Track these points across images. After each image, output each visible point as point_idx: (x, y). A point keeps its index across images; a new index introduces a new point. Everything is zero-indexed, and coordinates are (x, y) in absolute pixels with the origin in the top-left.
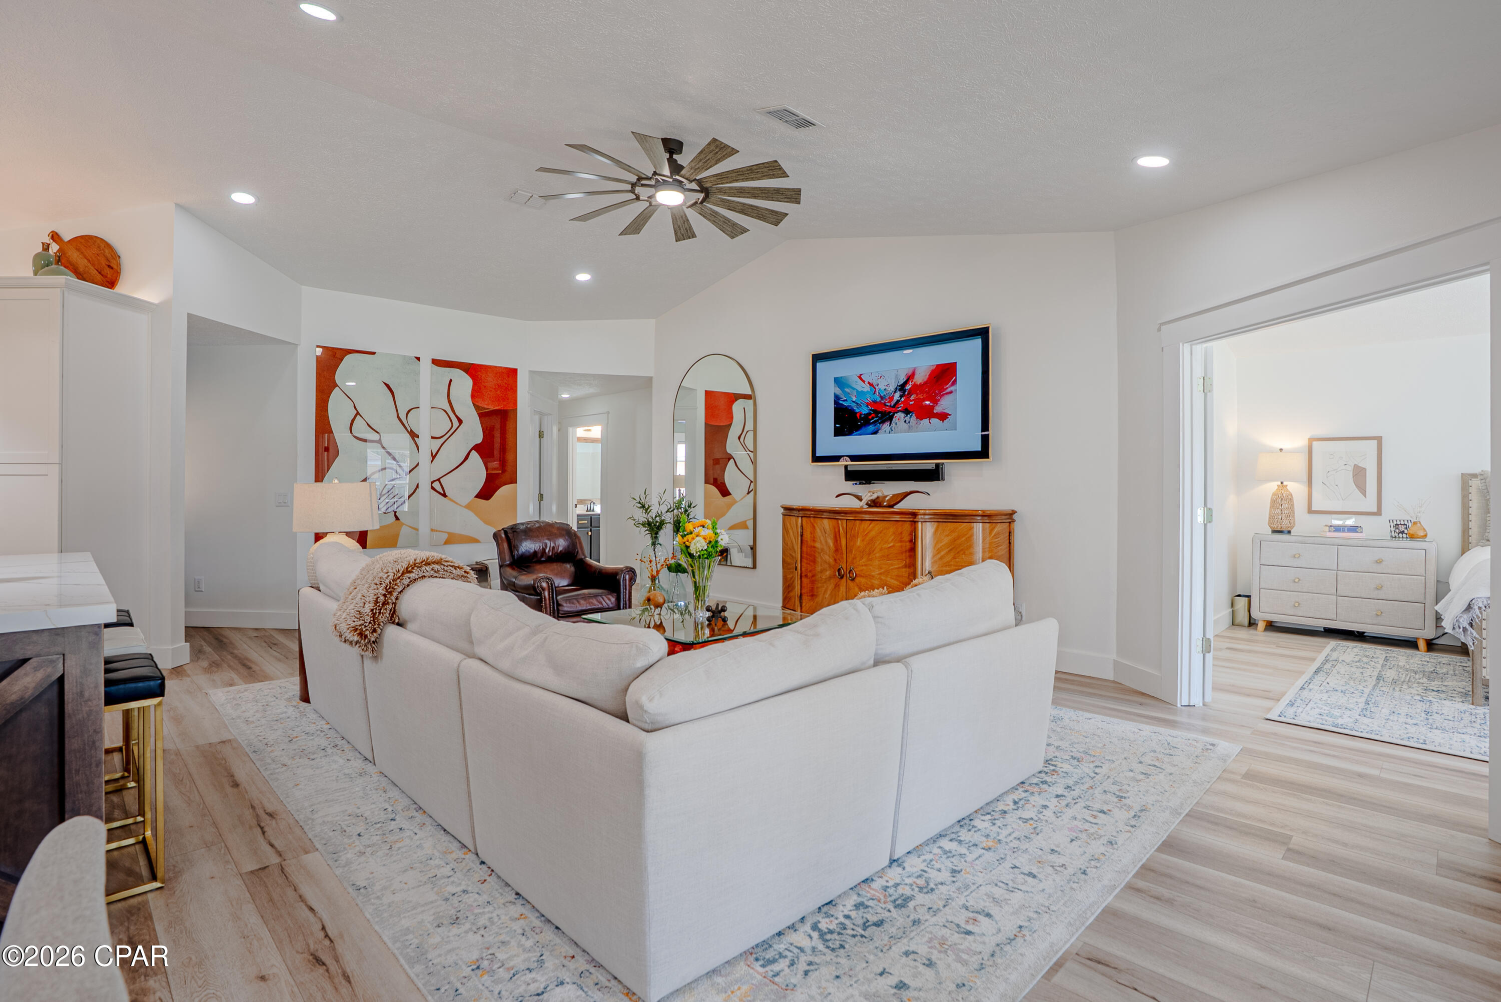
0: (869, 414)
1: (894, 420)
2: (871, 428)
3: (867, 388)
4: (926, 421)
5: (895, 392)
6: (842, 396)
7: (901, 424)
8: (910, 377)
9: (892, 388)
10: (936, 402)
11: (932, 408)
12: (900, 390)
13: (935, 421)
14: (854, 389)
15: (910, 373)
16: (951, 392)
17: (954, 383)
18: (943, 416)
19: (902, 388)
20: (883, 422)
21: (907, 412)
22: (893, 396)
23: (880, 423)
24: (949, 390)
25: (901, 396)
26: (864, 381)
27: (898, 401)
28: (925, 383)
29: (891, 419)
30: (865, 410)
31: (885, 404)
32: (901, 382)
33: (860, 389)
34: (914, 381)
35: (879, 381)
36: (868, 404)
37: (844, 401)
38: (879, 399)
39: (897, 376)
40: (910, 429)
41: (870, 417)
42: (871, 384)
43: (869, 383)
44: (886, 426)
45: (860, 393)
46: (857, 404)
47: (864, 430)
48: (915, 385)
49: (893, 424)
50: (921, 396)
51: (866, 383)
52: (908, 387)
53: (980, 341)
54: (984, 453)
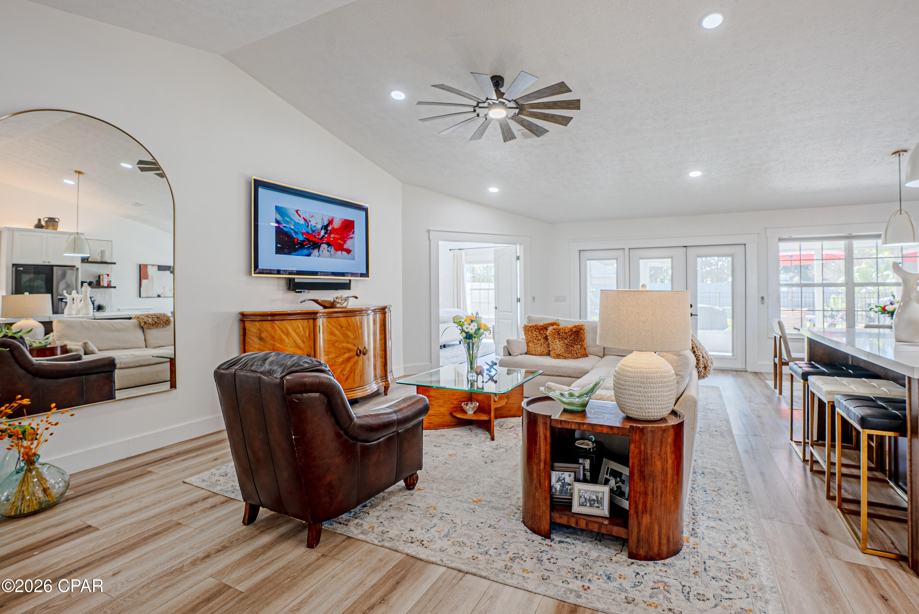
0: (304, 241)
1: (321, 248)
2: (306, 251)
3: (302, 222)
4: (339, 252)
5: (322, 229)
6: (282, 223)
7: (325, 252)
8: (331, 222)
9: (319, 226)
10: (345, 242)
11: (343, 245)
12: (324, 229)
13: (344, 253)
14: (292, 219)
15: (331, 219)
16: (352, 238)
17: (353, 233)
18: (348, 251)
19: (325, 227)
20: (314, 249)
21: (329, 244)
22: (320, 232)
23: (312, 249)
24: (351, 236)
25: (325, 233)
26: (300, 216)
27: (323, 236)
28: (339, 228)
29: (319, 247)
30: (301, 238)
31: (315, 236)
32: (325, 224)
33: (297, 221)
34: (333, 225)
35: (311, 219)
36: (303, 234)
37: (284, 227)
38: (311, 232)
39: (322, 219)
40: (331, 256)
41: (305, 243)
42: (305, 220)
43: (304, 218)
44: (316, 252)
45: (296, 224)
46: (295, 232)
47: (300, 252)
48: (333, 228)
49: (321, 251)
50: (336, 236)
51: (302, 217)
52: (329, 228)
53: (364, 213)
54: (366, 275)
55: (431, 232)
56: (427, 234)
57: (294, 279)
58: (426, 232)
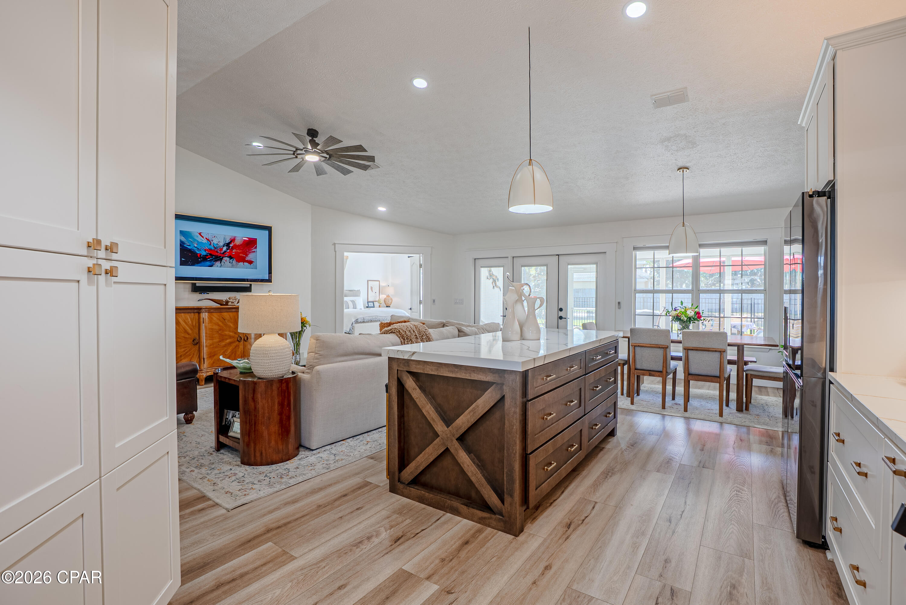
0: (206, 255)
1: (223, 261)
2: (208, 263)
3: (205, 241)
4: (241, 263)
5: (224, 246)
6: (186, 243)
7: (228, 263)
8: (233, 240)
9: (221, 244)
10: (247, 255)
11: (245, 257)
12: (226, 246)
13: (246, 264)
14: (195, 240)
15: (233, 238)
16: (254, 252)
17: (256, 248)
18: (250, 262)
19: (228, 245)
20: (216, 261)
21: (231, 257)
22: (222, 248)
23: (214, 261)
24: (253, 250)
25: (227, 249)
26: (203, 237)
27: (225, 251)
28: (241, 245)
29: (221, 260)
30: (204, 253)
31: (217, 252)
32: (227, 242)
33: (200, 241)
34: (235, 243)
35: (213, 239)
36: (205, 250)
37: (188, 245)
38: (213, 248)
39: (224, 239)
40: (233, 266)
41: (207, 257)
42: (208, 240)
43: (206, 238)
44: (218, 263)
45: (198, 243)
46: (198, 249)
47: (203, 263)
48: (235, 245)
49: (222, 263)
50: (238, 251)
51: (205, 238)
52: (231, 245)
53: (267, 232)
54: (269, 280)
55: (336, 245)
56: (333, 246)
57: (195, 284)
58: (333, 245)
